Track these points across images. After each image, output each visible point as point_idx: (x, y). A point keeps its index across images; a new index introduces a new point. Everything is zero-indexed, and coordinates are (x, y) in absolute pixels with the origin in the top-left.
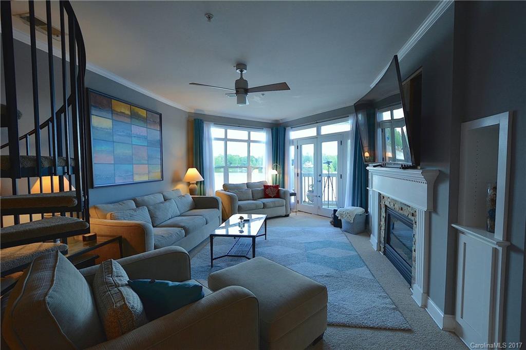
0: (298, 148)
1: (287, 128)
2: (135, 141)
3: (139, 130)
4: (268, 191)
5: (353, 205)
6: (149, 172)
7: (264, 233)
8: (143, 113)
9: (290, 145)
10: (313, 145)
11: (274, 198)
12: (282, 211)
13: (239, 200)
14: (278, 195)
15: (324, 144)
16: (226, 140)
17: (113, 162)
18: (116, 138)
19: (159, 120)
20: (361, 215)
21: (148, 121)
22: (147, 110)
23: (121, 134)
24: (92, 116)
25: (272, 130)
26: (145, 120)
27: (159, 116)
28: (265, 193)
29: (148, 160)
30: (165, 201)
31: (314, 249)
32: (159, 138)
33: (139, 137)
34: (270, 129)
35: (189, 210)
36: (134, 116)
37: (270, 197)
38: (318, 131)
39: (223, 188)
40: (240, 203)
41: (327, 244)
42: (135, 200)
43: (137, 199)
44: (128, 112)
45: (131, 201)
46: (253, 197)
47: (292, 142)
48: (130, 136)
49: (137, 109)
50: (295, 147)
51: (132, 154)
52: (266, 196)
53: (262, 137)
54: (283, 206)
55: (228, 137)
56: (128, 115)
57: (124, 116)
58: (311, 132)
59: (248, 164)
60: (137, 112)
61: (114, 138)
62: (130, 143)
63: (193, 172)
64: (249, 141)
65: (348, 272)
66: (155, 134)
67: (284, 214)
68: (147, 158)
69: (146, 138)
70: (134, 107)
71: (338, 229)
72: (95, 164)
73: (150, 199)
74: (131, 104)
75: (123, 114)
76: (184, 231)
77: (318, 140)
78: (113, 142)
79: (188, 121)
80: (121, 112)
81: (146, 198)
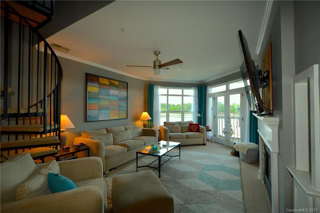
0: (215, 99)
1: (208, 87)
2: (111, 98)
3: (114, 92)
4: (192, 127)
5: (250, 141)
6: (119, 114)
7: (179, 155)
8: (117, 83)
9: (209, 97)
10: (224, 97)
11: (195, 132)
12: (201, 141)
13: (170, 132)
14: (198, 130)
15: (231, 96)
16: (168, 95)
17: (98, 109)
18: (100, 97)
19: (126, 86)
20: (253, 149)
21: (120, 87)
22: (119, 81)
23: (104, 94)
24: (88, 86)
25: (198, 88)
26: (117, 87)
27: (126, 84)
28: (190, 128)
29: (119, 108)
30: (125, 130)
31: (209, 170)
32: (126, 96)
33: (114, 96)
34: (197, 88)
35: (138, 137)
36: (111, 85)
37: (193, 131)
38: (227, 87)
39: (164, 124)
40: (171, 134)
41: (222, 168)
42: (107, 129)
43: (109, 128)
44: (108, 83)
45: (104, 129)
46: (182, 131)
47: (211, 95)
48: (108, 95)
49: (113, 81)
50: (212, 99)
51: (109, 105)
52: (191, 131)
53: (191, 93)
54: (201, 137)
55: (169, 94)
56: (107, 84)
57: (105, 85)
58: (223, 88)
59: (182, 110)
60: (113, 83)
61: (100, 96)
62: (108, 99)
63: (145, 114)
64: (183, 96)
65: (224, 192)
66: (123, 94)
67: (202, 143)
68: (118, 107)
69: (118, 96)
70: (111, 80)
71: (237, 158)
72: (88, 110)
73: (115, 129)
74: (110, 79)
75: (105, 84)
76: (127, 149)
77: (227, 93)
78: (99, 99)
79: (145, 85)
80: (104, 84)
81: (114, 128)
